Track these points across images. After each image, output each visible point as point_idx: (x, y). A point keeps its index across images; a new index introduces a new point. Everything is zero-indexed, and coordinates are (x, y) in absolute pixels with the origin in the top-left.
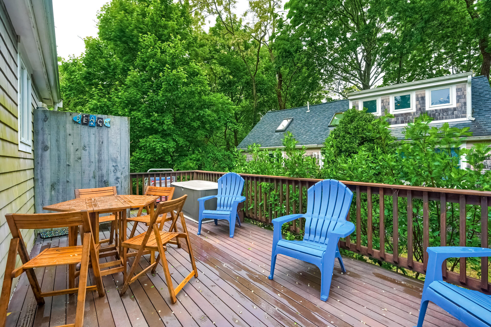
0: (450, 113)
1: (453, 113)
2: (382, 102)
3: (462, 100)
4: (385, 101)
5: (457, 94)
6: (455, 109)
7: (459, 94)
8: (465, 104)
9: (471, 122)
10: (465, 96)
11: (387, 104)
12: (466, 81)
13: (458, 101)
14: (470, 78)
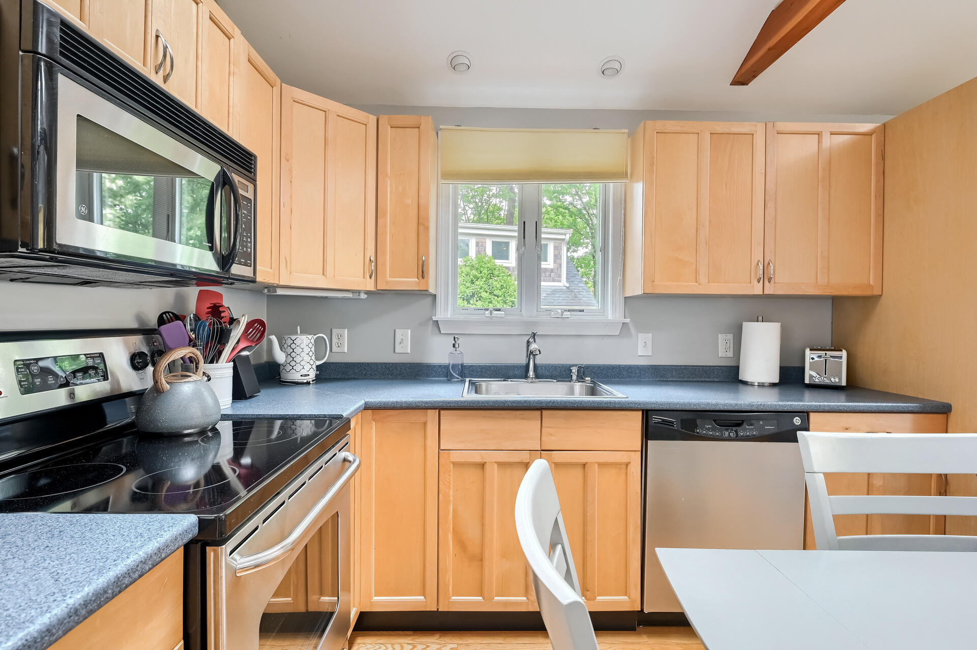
0: (548, 274)
1: (550, 275)
2: (477, 244)
3: (558, 261)
4: (480, 244)
5: (554, 252)
6: (552, 271)
7: (556, 253)
8: (560, 265)
9: (565, 288)
10: (561, 257)
11: (483, 250)
12: (564, 240)
13: (555, 262)
14: (568, 237)
